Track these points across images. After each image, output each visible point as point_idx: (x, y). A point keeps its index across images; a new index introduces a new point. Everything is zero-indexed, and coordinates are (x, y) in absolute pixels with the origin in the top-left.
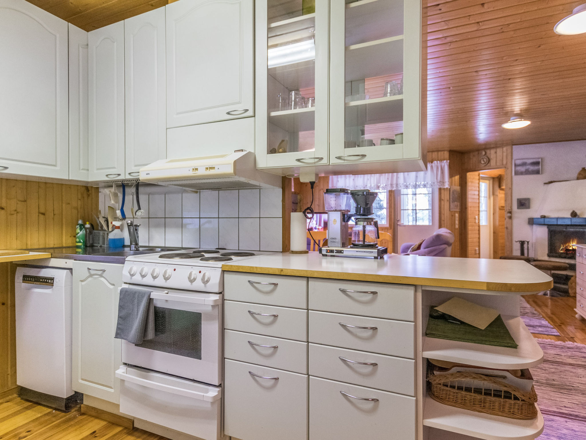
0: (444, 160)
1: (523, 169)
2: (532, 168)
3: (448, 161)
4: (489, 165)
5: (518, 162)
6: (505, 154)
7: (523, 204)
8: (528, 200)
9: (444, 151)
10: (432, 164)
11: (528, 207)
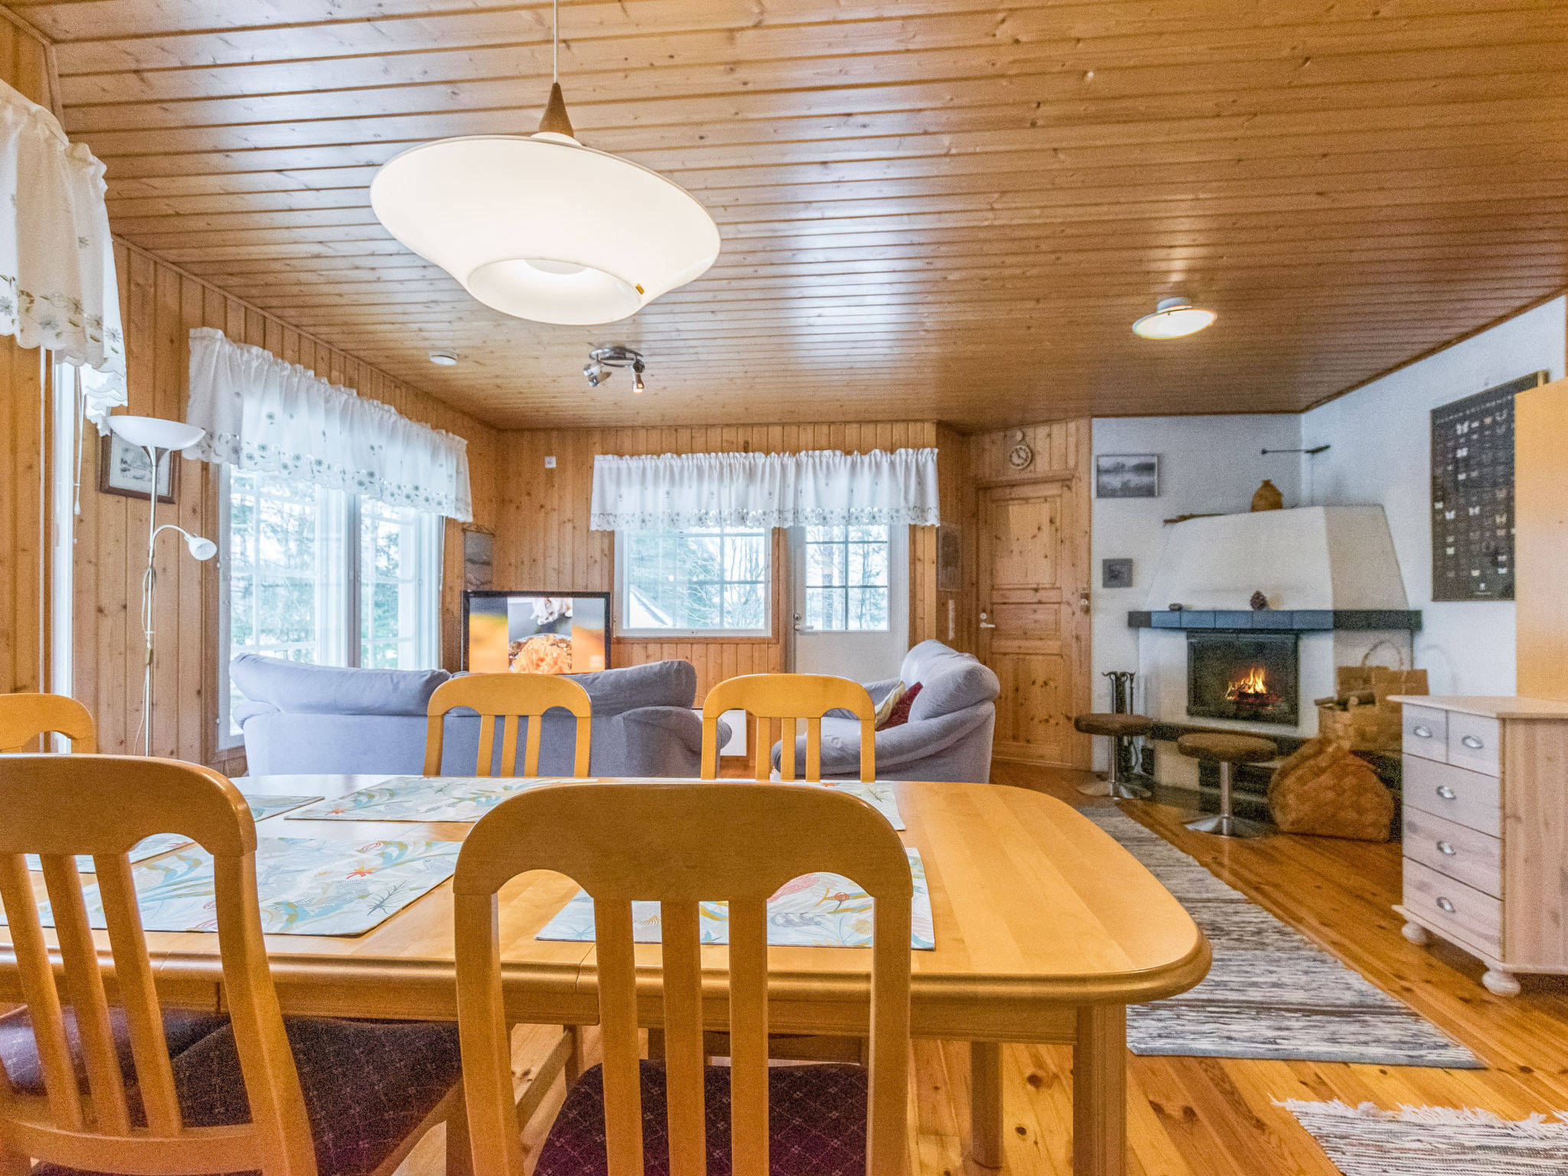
0: (924, 447)
1: (1115, 481)
2: (1136, 480)
3: (936, 451)
4: (1032, 467)
5: (1106, 463)
6: (1072, 440)
7: (1118, 573)
8: (1128, 563)
9: (923, 421)
10: (893, 457)
11: (1129, 583)
